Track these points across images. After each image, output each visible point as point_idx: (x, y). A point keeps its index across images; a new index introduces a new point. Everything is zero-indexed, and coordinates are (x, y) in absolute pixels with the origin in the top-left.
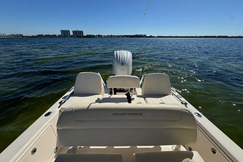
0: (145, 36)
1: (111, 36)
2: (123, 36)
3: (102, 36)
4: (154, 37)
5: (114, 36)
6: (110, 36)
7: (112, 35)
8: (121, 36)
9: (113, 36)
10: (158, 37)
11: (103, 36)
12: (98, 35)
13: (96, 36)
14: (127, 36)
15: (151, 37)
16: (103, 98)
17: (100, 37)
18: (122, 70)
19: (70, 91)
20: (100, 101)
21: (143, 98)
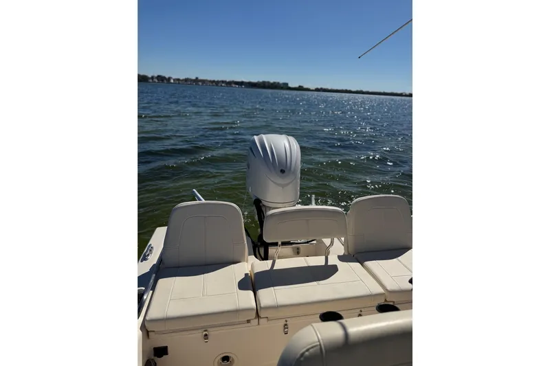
0: (285, 87)
1: (197, 80)
2: (229, 83)
3: (170, 78)
4: (308, 90)
5: (203, 81)
6: (191, 80)
7: (197, 78)
8: (223, 82)
9: (201, 81)
10: (317, 90)
11: (174, 80)
12: (159, 76)
13: (152, 78)
15: (300, 88)
16: (258, 274)
17: (163, 81)
18: (283, 186)
19: (147, 259)
20: (251, 283)
21: (358, 264)
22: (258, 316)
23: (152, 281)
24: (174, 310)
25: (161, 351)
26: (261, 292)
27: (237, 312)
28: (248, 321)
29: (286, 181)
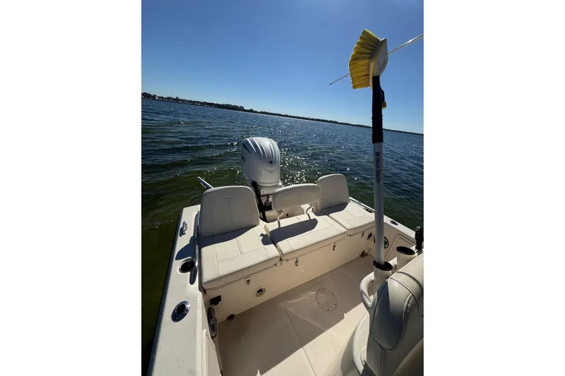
0: (241, 109)
1: (177, 100)
2: (203, 104)
4: (257, 112)
5: (183, 101)
6: (173, 99)
7: (177, 98)
8: (198, 102)
9: (181, 100)
10: (262, 113)
14: (211, 105)
15: (251, 111)
16: (272, 232)
17: (149, 97)
18: (272, 172)
19: (184, 234)
20: (271, 239)
21: (326, 216)
22: (281, 260)
23: (197, 251)
24: (224, 269)
25: (216, 300)
26: (280, 244)
27: (269, 260)
28: (276, 265)
29: (273, 169)
